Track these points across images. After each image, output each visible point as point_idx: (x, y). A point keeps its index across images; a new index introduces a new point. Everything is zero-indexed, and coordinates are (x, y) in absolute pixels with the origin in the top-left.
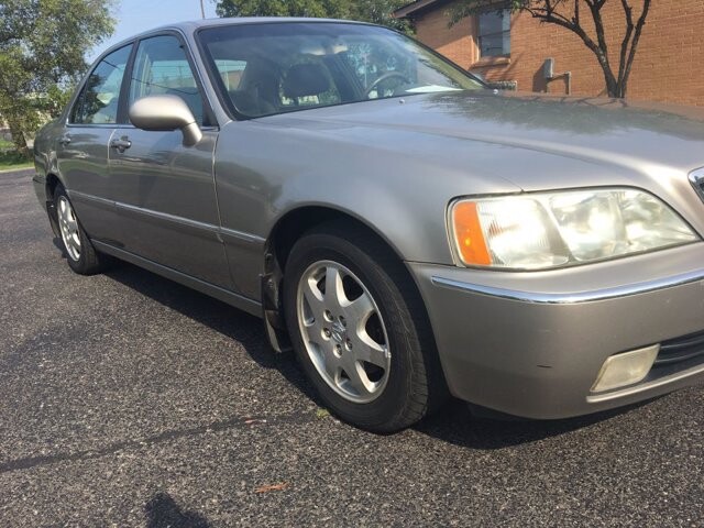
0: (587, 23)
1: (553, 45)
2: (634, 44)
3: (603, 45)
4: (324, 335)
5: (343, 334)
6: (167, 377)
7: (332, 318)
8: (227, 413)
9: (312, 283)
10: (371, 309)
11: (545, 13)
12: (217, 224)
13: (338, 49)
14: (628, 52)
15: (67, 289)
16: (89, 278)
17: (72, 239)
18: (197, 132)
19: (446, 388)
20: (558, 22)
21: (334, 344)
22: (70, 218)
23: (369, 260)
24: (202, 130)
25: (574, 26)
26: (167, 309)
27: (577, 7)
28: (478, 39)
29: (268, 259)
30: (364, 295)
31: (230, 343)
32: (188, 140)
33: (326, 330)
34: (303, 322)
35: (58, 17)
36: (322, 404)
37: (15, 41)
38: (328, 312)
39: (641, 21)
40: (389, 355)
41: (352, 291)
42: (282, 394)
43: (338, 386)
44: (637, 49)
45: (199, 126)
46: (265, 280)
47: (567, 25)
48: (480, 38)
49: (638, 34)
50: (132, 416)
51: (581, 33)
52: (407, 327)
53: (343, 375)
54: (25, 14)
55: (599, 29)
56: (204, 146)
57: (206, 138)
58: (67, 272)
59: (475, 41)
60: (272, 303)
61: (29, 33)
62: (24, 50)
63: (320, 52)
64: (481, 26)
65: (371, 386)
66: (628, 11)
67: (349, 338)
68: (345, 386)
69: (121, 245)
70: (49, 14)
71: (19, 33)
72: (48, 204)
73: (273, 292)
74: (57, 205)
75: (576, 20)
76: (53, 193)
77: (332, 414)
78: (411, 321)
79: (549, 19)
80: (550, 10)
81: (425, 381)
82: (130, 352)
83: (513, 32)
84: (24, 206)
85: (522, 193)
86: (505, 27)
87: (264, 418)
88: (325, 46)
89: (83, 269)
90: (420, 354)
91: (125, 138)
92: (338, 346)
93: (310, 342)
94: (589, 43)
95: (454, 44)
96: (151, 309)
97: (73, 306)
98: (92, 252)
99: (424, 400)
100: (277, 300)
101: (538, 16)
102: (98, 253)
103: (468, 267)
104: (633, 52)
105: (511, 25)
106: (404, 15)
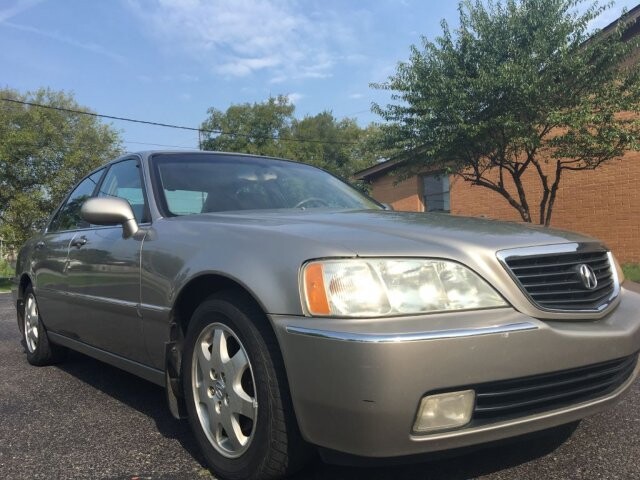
0: (510, 186)
1: (486, 205)
2: (550, 205)
3: (524, 205)
4: (209, 394)
5: (223, 391)
6: (77, 442)
7: (216, 377)
8: (118, 471)
9: (205, 346)
10: (245, 363)
11: (475, 178)
12: (138, 301)
13: (268, 177)
14: (546, 211)
15: (17, 375)
16: (40, 369)
17: (32, 332)
18: (134, 227)
19: (298, 432)
20: (486, 185)
21: (216, 400)
22: (34, 313)
23: (244, 318)
24: (139, 226)
25: (500, 189)
26: (99, 392)
27: (501, 174)
28: (424, 198)
29: (174, 327)
30: (240, 351)
31: (144, 418)
32: (127, 233)
33: (211, 388)
34: (196, 384)
35: (77, 168)
36: (205, 465)
37: (37, 186)
38: (213, 371)
39: (555, 187)
40: (256, 405)
41: (233, 349)
42: (174, 458)
43: (218, 444)
44: (553, 209)
45: (137, 223)
46: (169, 347)
47: (493, 188)
48: (425, 197)
49: (553, 196)
50: (31, 471)
51: (506, 195)
52: (270, 376)
53: (224, 434)
54: (50, 165)
55: (521, 192)
56: (138, 237)
57: (140, 231)
58: (23, 364)
59: (421, 199)
60: (175, 371)
61: (51, 179)
62: (44, 193)
63: (253, 178)
64: (426, 188)
65: (243, 440)
66: (544, 179)
67: (228, 393)
68: (225, 444)
69: (75, 337)
70: (69, 167)
71: (42, 180)
72: (19, 302)
73: (176, 360)
74: (25, 302)
75: (501, 184)
76: (24, 291)
77: (213, 474)
78: (273, 370)
79: (479, 182)
80: (479, 176)
81: (284, 428)
82: (51, 424)
83: (451, 193)
84: (8, 315)
85: (358, 257)
86: (446, 189)
87: (150, 475)
88: (258, 174)
89: (37, 360)
90: (279, 401)
91: (83, 238)
92: (220, 403)
93: (201, 403)
94: (513, 203)
95: (403, 201)
96: (85, 392)
97: (16, 389)
98: (46, 344)
99: (284, 448)
100: (179, 368)
101: (467, 180)
102: (52, 344)
103: (314, 317)
104: (550, 211)
105: (450, 187)
106: (362, 177)
